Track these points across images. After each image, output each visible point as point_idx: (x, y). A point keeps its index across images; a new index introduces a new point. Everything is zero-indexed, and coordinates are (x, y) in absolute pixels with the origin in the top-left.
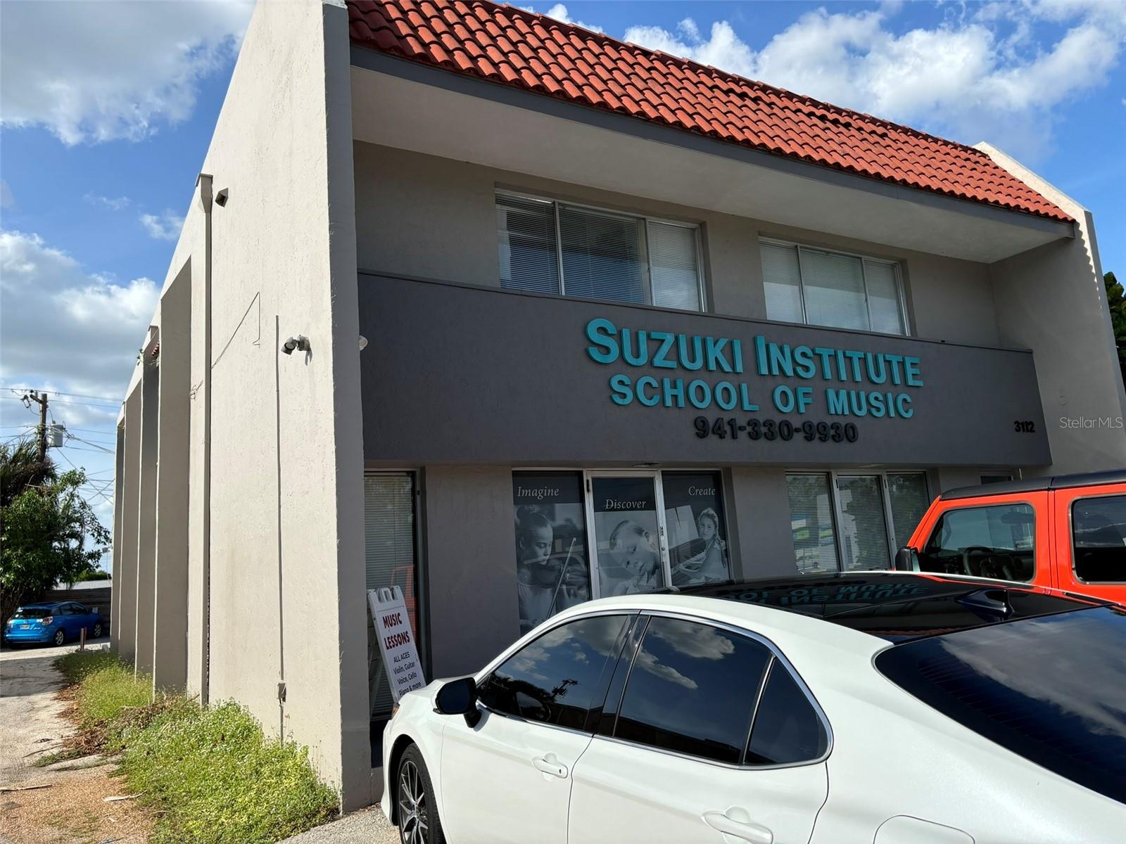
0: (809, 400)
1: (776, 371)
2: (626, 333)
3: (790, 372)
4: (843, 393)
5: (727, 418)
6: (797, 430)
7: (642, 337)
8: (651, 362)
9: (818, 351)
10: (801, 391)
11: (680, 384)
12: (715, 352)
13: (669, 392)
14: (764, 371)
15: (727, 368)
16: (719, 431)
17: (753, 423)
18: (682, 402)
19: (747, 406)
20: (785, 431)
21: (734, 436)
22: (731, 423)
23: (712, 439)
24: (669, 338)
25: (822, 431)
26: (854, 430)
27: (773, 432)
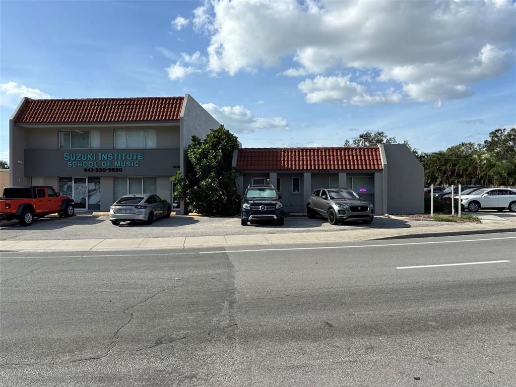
0: (110, 164)
1: (103, 159)
2: (71, 155)
3: (106, 159)
4: (119, 163)
6: (107, 170)
7: (74, 155)
8: (76, 159)
9: (114, 154)
10: (108, 163)
11: (81, 163)
12: (89, 156)
14: (100, 159)
15: (92, 159)
16: (89, 170)
17: (97, 169)
18: (81, 166)
19: (95, 166)
20: (104, 170)
22: (92, 169)
24: (80, 155)
25: (113, 170)
26: (122, 170)
27: (101, 170)
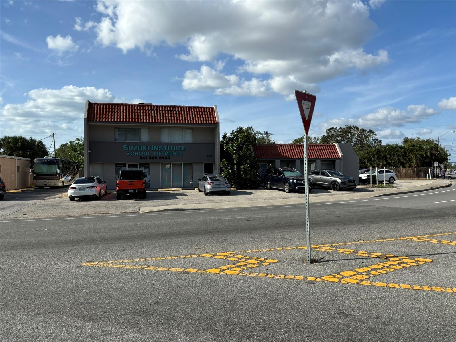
0: (161, 154)
1: (155, 150)
2: (129, 146)
3: (158, 150)
4: (168, 153)
5: (145, 157)
6: (158, 158)
7: (132, 146)
8: (133, 149)
9: (164, 146)
10: (159, 153)
11: (138, 152)
12: (144, 148)
13: (136, 153)
14: (153, 150)
15: (146, 150)
16: (144, 158)
17: (150, 157)
18: (138, 155)
19: (149, 155)
20: (156, 158)
21: (146, 159)
22: (146, 157)
23: (143, 159)
24: (136, 146)
25: (163, 158)
26: (170, 158)
27: (153, 158)
